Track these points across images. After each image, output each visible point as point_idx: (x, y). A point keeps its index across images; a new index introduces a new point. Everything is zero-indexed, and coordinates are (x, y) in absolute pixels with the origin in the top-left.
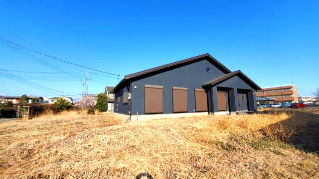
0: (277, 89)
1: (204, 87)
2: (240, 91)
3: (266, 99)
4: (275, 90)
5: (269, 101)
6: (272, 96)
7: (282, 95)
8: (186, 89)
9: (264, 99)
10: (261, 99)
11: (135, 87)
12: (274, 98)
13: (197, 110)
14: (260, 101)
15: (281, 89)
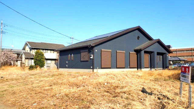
0: (189, 50)
1: (135, 51)
2: (159, 54)
3: (178, 59)
4: (186, 51)
5: (180, 60)
6: (184, 56)
7: (192, 56)
8: (124, 52)
9: (176, 59)
10: (174, 59)
11: (96, 51)
12: (185, 58)
13: (130, 67)
14: (173, 61)
15: (191, 50)
